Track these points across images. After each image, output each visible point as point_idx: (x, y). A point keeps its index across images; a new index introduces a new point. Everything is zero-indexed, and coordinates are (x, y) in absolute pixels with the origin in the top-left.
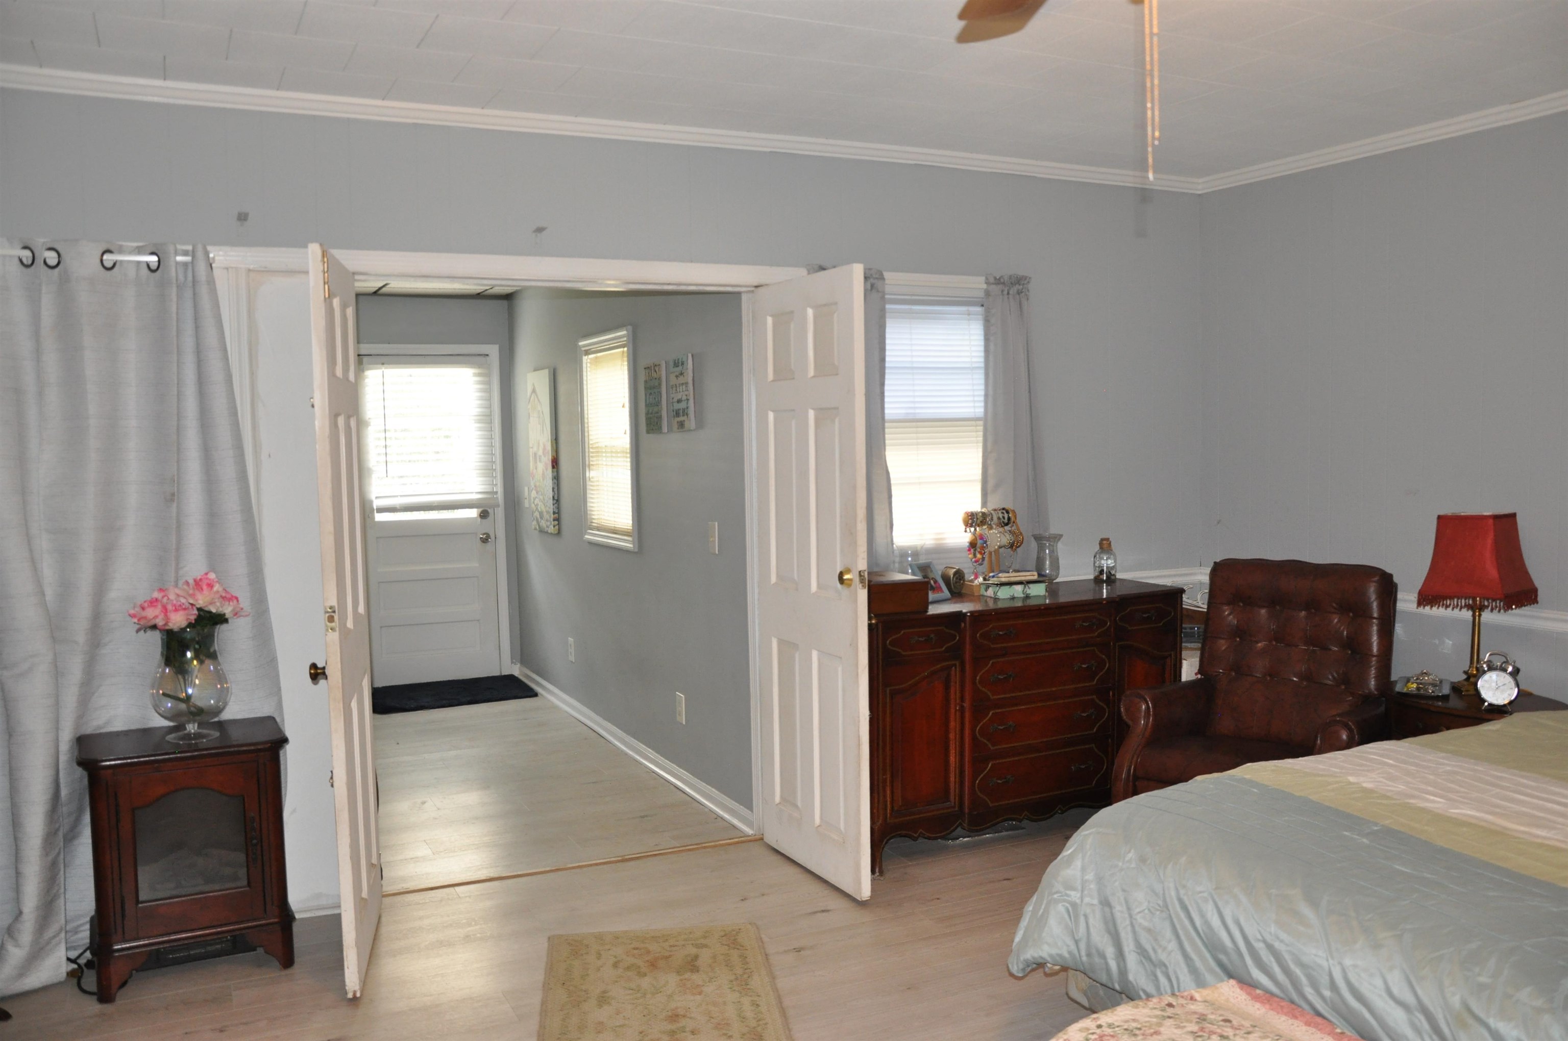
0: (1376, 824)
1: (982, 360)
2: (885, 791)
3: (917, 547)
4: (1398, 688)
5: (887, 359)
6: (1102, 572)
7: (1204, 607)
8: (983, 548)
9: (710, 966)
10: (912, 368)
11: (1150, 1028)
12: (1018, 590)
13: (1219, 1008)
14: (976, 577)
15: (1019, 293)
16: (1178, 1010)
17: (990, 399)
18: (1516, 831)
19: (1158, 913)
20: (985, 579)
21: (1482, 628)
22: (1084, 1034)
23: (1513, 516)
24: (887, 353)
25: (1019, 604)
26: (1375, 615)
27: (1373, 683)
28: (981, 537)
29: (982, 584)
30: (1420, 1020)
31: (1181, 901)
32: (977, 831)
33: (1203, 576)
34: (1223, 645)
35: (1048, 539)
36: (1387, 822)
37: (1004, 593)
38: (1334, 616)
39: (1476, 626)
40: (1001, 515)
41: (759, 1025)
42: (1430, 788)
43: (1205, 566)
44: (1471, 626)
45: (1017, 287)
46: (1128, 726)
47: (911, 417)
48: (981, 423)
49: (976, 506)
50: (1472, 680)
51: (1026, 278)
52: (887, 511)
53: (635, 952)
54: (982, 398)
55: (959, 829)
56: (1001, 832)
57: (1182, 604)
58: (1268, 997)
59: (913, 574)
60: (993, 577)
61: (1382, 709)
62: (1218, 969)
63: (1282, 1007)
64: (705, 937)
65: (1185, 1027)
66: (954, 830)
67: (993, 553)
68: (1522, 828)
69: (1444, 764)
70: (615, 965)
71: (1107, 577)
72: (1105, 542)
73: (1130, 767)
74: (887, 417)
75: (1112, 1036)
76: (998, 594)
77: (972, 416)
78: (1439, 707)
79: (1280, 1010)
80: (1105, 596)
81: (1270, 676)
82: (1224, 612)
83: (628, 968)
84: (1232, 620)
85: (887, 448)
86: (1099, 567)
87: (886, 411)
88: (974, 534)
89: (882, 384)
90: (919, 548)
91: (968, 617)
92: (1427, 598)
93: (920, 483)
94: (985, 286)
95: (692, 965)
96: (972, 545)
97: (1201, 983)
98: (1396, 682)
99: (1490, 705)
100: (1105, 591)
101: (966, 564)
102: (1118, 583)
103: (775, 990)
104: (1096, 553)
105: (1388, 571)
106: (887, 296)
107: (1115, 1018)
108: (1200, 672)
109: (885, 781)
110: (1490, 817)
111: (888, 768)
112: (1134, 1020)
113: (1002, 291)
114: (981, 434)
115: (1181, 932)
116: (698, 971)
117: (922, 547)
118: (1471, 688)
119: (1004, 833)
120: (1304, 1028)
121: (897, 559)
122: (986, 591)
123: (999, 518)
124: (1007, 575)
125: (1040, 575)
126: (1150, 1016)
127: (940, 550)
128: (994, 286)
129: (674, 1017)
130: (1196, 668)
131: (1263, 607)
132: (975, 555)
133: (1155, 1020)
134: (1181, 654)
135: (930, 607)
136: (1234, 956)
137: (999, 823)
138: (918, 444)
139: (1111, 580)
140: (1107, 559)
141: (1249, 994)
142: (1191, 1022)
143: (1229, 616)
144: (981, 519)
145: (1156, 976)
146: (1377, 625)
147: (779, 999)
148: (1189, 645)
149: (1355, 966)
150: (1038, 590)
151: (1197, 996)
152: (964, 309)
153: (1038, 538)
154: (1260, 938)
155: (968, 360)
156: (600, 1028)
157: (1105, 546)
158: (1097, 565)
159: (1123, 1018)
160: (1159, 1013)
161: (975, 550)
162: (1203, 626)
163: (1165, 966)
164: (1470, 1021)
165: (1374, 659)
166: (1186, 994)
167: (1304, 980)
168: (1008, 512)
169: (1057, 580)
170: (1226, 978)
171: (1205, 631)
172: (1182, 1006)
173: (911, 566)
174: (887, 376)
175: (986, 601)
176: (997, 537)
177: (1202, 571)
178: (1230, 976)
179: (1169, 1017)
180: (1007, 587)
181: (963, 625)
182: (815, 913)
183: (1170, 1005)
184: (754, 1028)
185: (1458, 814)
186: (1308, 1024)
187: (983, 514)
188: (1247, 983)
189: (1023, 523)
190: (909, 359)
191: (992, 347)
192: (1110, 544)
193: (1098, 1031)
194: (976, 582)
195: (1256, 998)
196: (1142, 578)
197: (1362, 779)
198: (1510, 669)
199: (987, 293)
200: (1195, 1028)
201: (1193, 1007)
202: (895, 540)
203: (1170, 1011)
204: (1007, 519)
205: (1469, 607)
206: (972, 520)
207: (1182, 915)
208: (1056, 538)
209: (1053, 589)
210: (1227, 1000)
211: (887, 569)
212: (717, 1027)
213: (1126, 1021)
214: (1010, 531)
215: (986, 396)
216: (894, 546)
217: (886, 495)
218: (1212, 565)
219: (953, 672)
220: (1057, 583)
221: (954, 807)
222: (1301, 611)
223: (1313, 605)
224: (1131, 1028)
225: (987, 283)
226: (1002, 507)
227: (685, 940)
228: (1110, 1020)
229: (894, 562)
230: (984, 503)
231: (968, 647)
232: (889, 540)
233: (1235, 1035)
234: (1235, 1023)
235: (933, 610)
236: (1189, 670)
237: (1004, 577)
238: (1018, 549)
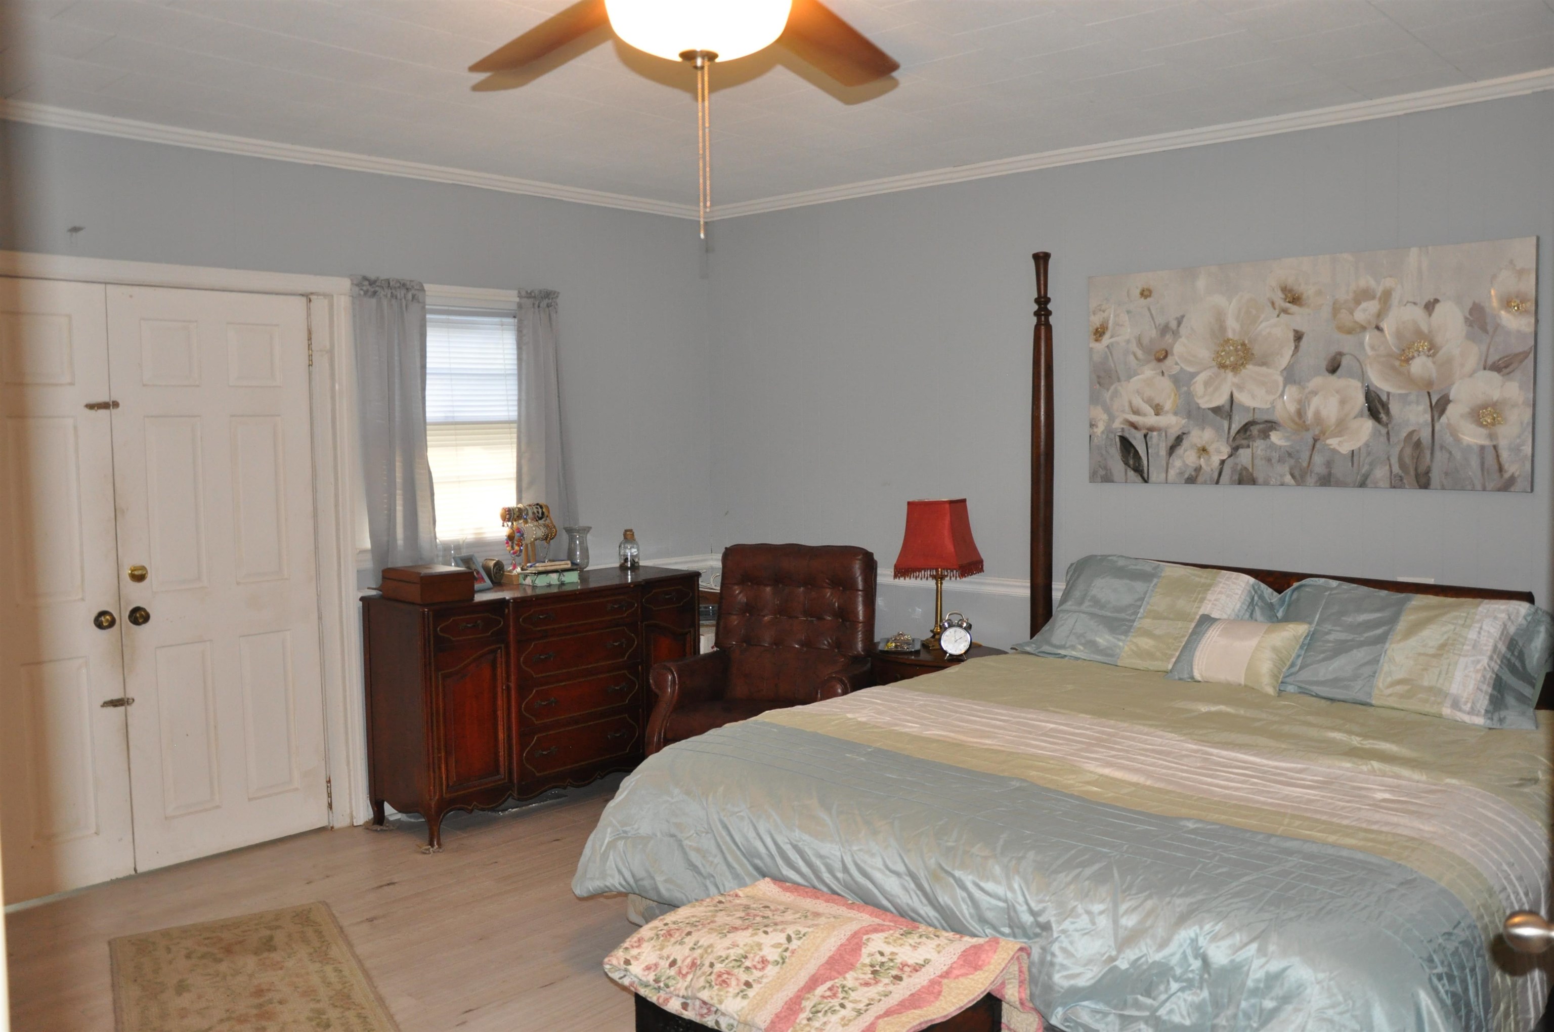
0: (869, 747)
1: (516, 367)
2: (440, 768)
3: (459, 542)
4: (881, 647)
5: (428, 366)
6: (626, 560)
7: (717, 589)
8: (520, 540)
9: (287, 944)
10: (451, 374)
11: (707, 919)
12: (554, 578)
13: (759, 900)
14: (515, 567)
15: (548, 306)
16: (727, 905)
17: (523, 403)
18: (971, 742)
19: (704, 835)
20: (522, 569)
21: (943, 594)
22: (654, 932)
23: (963, 501)
24: (428, 360)
25: (555, 590)
26: (860, 587)
27: (860, 646)
28: (519, 531)
29: (521, 573)
30: (908, 882)
31: (722, 822)
32: (526, 800)
33: (715, 562)
34: (735, 620)
35: (578, 531)
36: (878, 745)
37: (541, 581)
38: (828, 590)
39: (939, 593)
40: (535, 510)
41: (345, 988)
42: (909, 718)
43: (715, 553)
44: (935, 592)
45: (546, 302)
46: (657, 696)
47: (451, 420)
48: (515, 425)
49: (512, 502)
50: (937, 637)
51: (555, 292)
52: (430, 507)
53: (206, 942)
54: (516, 403)
55: (510, 799)
56: (546, 800)
57: (698, 587)
58: (795, 887)
59: (457, 565)
60: (531, 566)
61: (869, 665)
62: (755, 873)
63: (807, 892)
64: (277, 920)
65: (734, 915)
66: (505, 800)
67: (529, 545)
68: (975, 740)
69: (916, 700)
70: (188, 956)
71: (631, 564)
72: (628, 533)
73: (661, 731)
74: (428, 421)
75: (677, 930)
76: (536, 582)
77: (506, 419)
78: (912, 660)
79: (806, 895)
80: (629, 581)
81: (775, 644)
82: (735, 590)
83: (203, 957)
84: (742, 598)
85: (429, 449)
86: (624, 555)
87: (428, 415)
88: (512, 527)
89: (424, 389)
90: (461, 542)
91: (511, 604)
92: (901, 571)
93: (459, 482)
94: (517, 300)
95: (268, 945)
96: (510, 538)
97: (743, 884)
98: (879, 643)
99: (950, 655)
100: (629, 577)
101: (504, 555)
102: (641, 571)
103: (354, 955)
104: (621, 543)
105: (870, 550)
106: (427, 307)
107: (678, 917)
108: (717, 644)
109: (440, 758)
110: (952, 735)
111: (442, 747)
112: (693, 916)
113: (534, 304)
114: (515, 435)
115: (724, 847)
116: (275, 950)
117: (464, 541)
118: (937, 643)
119: (549, 802)
120: (825, 904)
121: (441, 553)
122: (524, 580)
123: (534, 513)
124: (543, 564)
125: (573, 564)
126: (706, 912)
127: (480, 544)
128: (525, 300)
129: (259, 992)
130: (712, 642)
131: (767, 585)
132: (513, 548)
133: (710, 914)
134: (699, 629)
135: (476, 596)
136: (768, 860)
137: (546, 791)
138: (457, 445)
139: (635, 567)
140: (631, 549)
141: (781, 887)
142: (739, 911)
143: (740, 595)
144: (517, 514)
145: (706, 886)
146: (862, 596)
147: (360, 962)
148: (707, 622)
149: (860, 850)
150: (572, 578)
151: (740, 893)
152: (497, 320)
153: (569, 531)
154: (788, 841)
155: (502, 367)
156: (183, 1013)
157: (629, 537)
158: (622, 553)
159: (685, 916)
160: (713, 908)
161: (513, 543)
162: (716, 605)
163: (713, 876)
164: (943, 875)
165: (860, 625)
166: (731, 893)
167: (823, 869)
168: (541, 507)
169: (588, 569)
170: (761, 878)
171: (720, 608)
172: (730, 901)
173: (454, 558)
174: (428, 382)
175: (525, 589)
176: (532, 530)
177: (714, 557)
178: (764, 875)
179: (721, 910)
180: (544, 576)
181: (507, 611)
182: (381, 886)
183: (720, 902)
184: (341, 990)
185: (930, 734)
186: (827, 901)
187: (520, 509)
188: (779, 880)
189: (555, 516)
190: (447, 366)
191: (524, 357)
192: (633, 535)
193: (666, 928)
194: (515, 572)
195: (786, 889)
196: (663, 565)
197: (857, 715)
198: (965, 625)
199: (520, 306)
200: (742, 914)
201: (738, 901)
202: (438, 535)
203: (721, 906)
204: (540, 514)
205: (934, 577)
206: (509, 515)
207: (724, 833)
208: (585, 530)
209: (583, 578)
210: (764, 894)
211: (431, 562)
212: (305, 994)
213: (687, 918)
214: (544, 525)
215: (519, 400)
216: (438, 541)
217: (429, 493)
218: (724, 550)
219: (499, 655)
220: (588, 571)
221: (504, 779)
222: (800, 587)
223: (810, 582)
224: (691, 922)
225: (520, 296)
226: (536, 503)
227: (256, 925)
228: (674, 919)
229: (437, 556)
230: (519, 500)
231: (511, 630)
232: (433, 535)
233: (773, 915)
234: (772, 907)
235: (479, 598)
236: (706, 643)
237: (540, 567)
238: (551, 541)
